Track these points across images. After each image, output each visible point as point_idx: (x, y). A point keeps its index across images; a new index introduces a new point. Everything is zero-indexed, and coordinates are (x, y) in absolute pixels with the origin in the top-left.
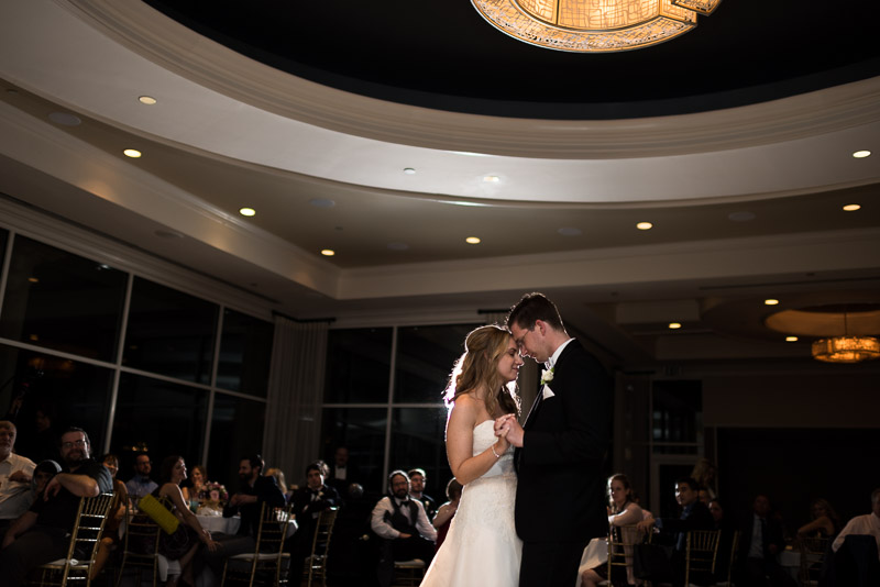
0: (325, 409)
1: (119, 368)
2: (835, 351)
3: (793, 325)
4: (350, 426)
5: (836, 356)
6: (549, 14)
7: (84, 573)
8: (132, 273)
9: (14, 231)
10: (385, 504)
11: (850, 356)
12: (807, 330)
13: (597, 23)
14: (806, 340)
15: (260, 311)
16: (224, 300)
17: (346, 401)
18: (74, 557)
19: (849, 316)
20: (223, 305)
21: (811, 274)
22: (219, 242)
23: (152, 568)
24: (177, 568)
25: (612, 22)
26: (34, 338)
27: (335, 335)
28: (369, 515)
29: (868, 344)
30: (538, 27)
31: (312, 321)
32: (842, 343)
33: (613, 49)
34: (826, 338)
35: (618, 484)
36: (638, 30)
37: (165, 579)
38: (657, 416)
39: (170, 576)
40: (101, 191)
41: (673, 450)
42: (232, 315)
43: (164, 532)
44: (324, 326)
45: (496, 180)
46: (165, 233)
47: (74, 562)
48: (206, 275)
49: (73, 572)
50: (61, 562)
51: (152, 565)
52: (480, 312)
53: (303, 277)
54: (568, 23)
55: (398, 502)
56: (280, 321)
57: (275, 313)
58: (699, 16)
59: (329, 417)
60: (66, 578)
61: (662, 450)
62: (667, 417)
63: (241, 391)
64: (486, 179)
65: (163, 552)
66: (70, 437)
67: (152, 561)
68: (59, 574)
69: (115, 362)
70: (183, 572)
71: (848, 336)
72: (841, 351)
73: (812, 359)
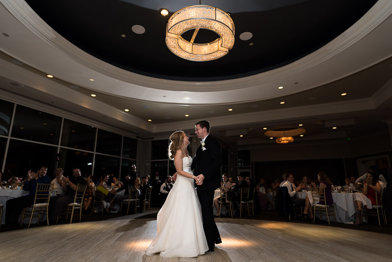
0: (152, 162)
1: (95, 153)
2: (282, 141)
3: (272, 134)
4: (160, 166)
5: (282, 142)
6: (190, 51)
7: (79, 206)
8: (97, 128)
9: (63, 118)
10: (164, 185)
11: (286, 142)
12: (275, 136)
13: (203, 53)
14: (275, 138)
15: (134, 137)
16: (124, 134)
17: (158, 159)
18: (76, 202)
19: (285, 131)
20: (123, 135)
21: (274, 121)
22: (120, 119)
23: (101, 205)
24: (109, 204)
25: (207, 52)
26: (76, 147)
27: (154, 142)
28: (160, 188)
29: (290, 138)
30: (187, 54)
31: (147, 139)
32: (283, 138)
33: (208, 60)
34: (279, 137)
35: (225, 177)
36: (213, 54)
37: (105, 207)
38: (240, 160)
39: (107, 207)
40: (85, 106)
41: (244, 168)
42: (126, 138)
43: (104, 195)
44: (151, 140)
45: (188, 98)
46: (104, 116)
47: (76, 204)
48: (117, 127)
49: (76, 206)
50: (72, 204)
51: (102, 204)
52: (191, 134)
53: (143, 127)
54: (195, 53)
55: (168, 184)
56: (139, 139)
57: (137, 137)
58: (229, 50)
59: (153, 163)
60: (74, 208)
61: (241, 168)
62: (242, 160)
63: (130, 158)
64: (185, 98)
65: (104, 200)
66: (75, 170)
67: (102, 203)
68: (71, 207)
69: (94, 151)
70: (111, 205)
71: (285, 137)
72: (283, 141)
73: (276, 143)
